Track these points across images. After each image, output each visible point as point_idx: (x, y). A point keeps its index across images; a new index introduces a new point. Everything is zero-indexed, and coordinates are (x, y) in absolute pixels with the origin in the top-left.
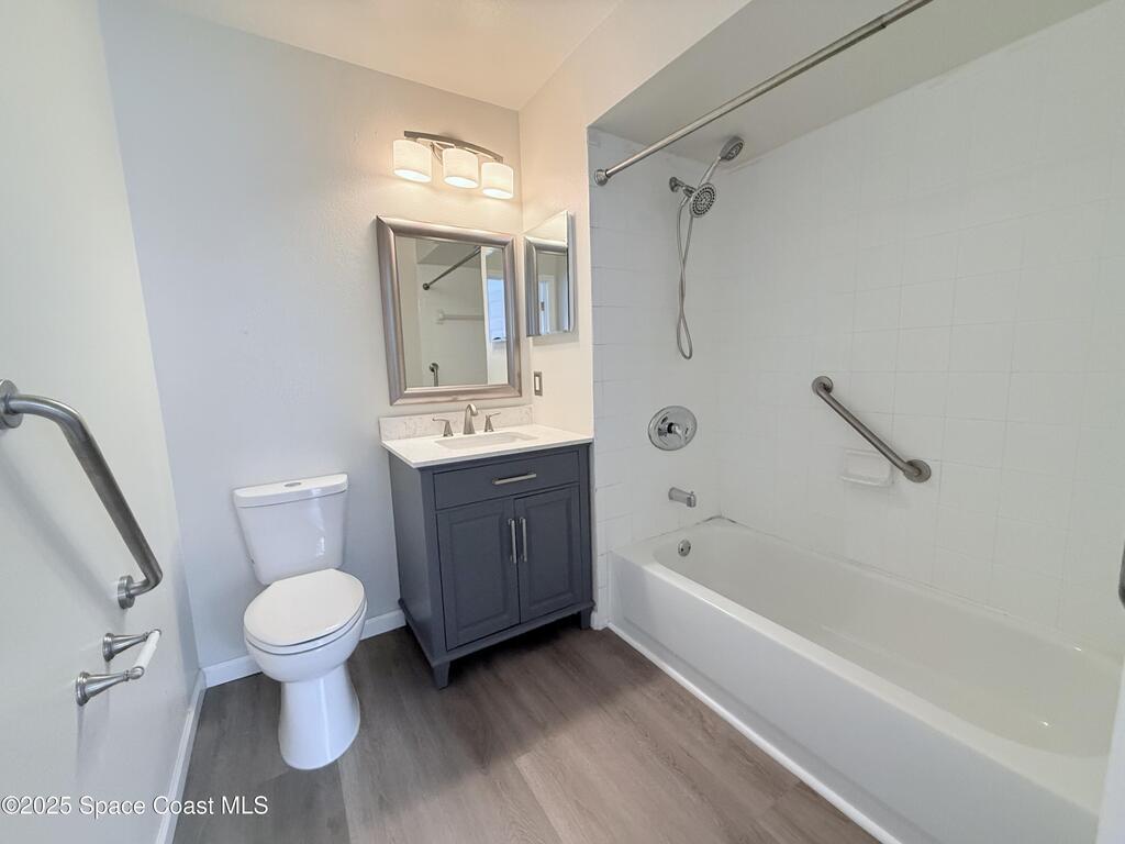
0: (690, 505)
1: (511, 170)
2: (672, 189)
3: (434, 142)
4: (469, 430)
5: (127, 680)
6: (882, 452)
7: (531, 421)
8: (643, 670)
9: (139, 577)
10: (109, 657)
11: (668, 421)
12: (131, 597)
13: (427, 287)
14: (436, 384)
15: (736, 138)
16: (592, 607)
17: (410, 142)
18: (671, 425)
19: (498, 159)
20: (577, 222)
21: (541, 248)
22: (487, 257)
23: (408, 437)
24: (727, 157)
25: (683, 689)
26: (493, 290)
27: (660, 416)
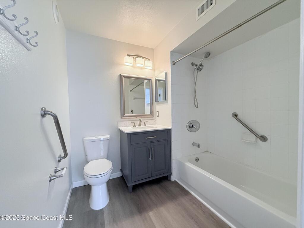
0: (198, 147)
1: (152, 62)
2: (192, 65)
3: (134, 57)
4: (140, 125)
5: (59, 177)
6: (253, 133)
7: (156, 124)
8: (185, 193)
9: (63, 155)
10: (55, 173)
11: (192, 124)
12: (61, 160)
13: (131, 91)
14: (132, 114)
15: (208, 52)
16: (171, 174)
17: (129, 57)
18: (193, 125)
19: (149, 60)
20: (168, 74)
21: (159, 80)
22: (146, 83)
23: (125, 127)
24: (206, 57)
25: (196, 198)
26: (147, 91)
27: (189, 123)
